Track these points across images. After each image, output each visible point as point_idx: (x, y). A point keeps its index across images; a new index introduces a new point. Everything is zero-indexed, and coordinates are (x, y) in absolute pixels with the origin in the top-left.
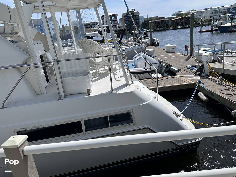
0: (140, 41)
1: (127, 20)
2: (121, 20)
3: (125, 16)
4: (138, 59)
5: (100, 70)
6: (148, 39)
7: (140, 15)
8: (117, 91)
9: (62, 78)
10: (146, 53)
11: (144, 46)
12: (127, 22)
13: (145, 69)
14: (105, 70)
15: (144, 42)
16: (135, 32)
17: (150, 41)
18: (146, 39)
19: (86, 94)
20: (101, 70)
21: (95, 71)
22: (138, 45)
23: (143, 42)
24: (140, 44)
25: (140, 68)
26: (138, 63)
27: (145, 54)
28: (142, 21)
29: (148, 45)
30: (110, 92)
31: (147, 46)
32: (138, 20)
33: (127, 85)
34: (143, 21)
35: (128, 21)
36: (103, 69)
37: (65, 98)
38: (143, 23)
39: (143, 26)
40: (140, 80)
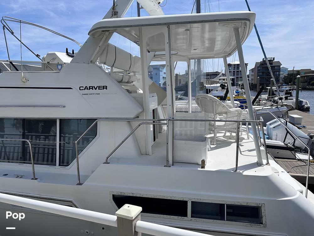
0: (280, 101)
1: (261, 71)
2: (253, 71)
3: (259, 67)
4: (274, 128)
5: (218, 135)
6: (292, 99)
7: (281, 66)
8: (244, 171)
9: (174, 141)
10: (288, 120)
11: (285, 109)
12: (261, 74)
13: (285, 144)
14: (225, 137)
15: (286, 103)
16: (271, 88)
17: (294, 103)
18: (288, 99)
19: (199, 166)
20: (220, 135)
21: (213, 135)
22: (275, 107)
23: (284, 103)
24: (279, 106)
25: (276, 140)
26: (274, 133)
27: (286, 122)
28: (283, 74)
29: (292, 109)
30: (232, 169)
31: (290, 110)
32: (278, 73)
33: (259, 164)
34: (286, 74)
35: (263, 73)
36: (223, 134)
37: (173, 165)
38: (285, 76)
39: (284, 81)
40: (275, 159)
